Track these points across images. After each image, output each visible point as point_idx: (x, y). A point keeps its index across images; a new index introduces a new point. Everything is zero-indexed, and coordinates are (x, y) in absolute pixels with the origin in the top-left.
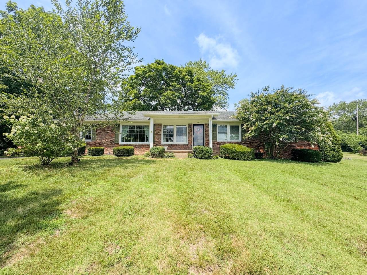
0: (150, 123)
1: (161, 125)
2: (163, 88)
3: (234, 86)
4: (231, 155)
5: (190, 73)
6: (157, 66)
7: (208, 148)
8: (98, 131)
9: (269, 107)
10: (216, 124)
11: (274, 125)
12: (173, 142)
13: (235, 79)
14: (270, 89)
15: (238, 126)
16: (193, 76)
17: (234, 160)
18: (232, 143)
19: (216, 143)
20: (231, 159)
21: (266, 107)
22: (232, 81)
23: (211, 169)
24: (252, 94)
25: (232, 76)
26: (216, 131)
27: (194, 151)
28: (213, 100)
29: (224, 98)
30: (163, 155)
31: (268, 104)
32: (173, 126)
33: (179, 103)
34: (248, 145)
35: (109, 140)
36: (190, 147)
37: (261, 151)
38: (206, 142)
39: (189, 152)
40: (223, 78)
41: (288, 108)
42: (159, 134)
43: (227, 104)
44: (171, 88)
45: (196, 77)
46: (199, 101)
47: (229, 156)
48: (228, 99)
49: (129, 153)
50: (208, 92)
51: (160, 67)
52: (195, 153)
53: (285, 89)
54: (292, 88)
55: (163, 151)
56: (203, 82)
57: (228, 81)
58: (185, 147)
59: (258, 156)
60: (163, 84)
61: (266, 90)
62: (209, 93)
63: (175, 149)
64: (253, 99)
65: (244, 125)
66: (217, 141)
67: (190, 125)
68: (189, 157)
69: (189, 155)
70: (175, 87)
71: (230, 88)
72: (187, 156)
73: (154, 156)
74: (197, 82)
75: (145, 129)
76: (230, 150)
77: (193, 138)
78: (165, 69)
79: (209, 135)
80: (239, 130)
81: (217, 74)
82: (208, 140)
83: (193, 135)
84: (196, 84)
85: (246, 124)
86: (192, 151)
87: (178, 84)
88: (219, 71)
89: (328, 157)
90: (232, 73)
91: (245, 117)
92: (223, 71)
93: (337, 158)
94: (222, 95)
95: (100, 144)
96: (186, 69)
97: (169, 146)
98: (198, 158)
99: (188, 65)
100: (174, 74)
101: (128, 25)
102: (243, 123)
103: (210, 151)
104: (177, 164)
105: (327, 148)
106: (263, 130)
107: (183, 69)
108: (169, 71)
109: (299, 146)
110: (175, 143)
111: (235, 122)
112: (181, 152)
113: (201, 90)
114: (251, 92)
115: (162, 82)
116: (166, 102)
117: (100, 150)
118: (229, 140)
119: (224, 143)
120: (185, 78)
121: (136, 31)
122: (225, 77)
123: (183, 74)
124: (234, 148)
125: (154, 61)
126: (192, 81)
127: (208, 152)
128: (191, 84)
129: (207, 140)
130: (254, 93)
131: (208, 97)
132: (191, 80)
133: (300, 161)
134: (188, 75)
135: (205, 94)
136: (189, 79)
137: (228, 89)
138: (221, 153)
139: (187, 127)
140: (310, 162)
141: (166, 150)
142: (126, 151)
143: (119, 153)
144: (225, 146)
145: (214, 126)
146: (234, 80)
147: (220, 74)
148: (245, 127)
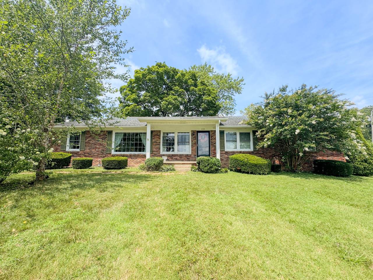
0: (146, 129)
1: (160, 131)
2: (165, 93)
3: (241, 91)
4: (243, 168)
5: (194, 77)
6: (158, 69)
7: (215, 160)
8: (88, 139)
9: (289, 110)
10: (224, 131)
11: (297, 131)
12: (174, 152)
13: (241, 83)
14: (288, 89)
15: (249, 133)
16: (197, 80)
17: (247, 174)
18: (243, 153)
19: (223, 152)
20: (243, 172)
21: (285, 109)
22: (239, 86)
23: (221, 191)
24: (267, 95)
25: (238, 80)
26: (224, 139)
27: (198, 163)
28: (218, 105)
29: (230, 104)
30: (161, 168)
31: (287, 106)
32: (174, 133)
33: (182, 109)
34: (261, 156)
35: (100, 150)
36: (193, 158)
37: (277, 162)
38: (212, 152)
39: (193, 164)
40: (229, 82)
41: (313, 110)
42: (157, 143)
43: (233, 110)
44: (173, 92)
45: (201, 81)
46: (203, 106)
47: (240, 170)
48: (235, 105)
49: (121, 165)
50: (213, 96)
51: (161, 70)
52: (199, 165)
53: (307, 88)
54: (316, 87)
55: (161, 163)
56: (207, 86)
57: (234, 85)
58: (187, 157)
59: (275, 169)
60: (165, 89)
61: (283, 90)
62: (215, 98)
63: (176, 160)
64: (268, 101)
65: (257, 132)
66: (225, 151)
67: (194, 132)
68: (192, 170)
69: (192, 168)
70: (178, 91)
71: (237, 93)
72: (190, 169)
73: (150, 169)
74: (202, 86)
75: (142, 137)
76: (241, 161)
77: (197, 147)
78: (167, 73)
79: (215, 144)
80: (250, 137)
81: (222, 78)
82: (215, 149)
83: (197, 143)
84: (200, 88)
85: (260, 131)
86: (196, 162)
87: (180, 88)
88: (225, 75)
89: (359, 170)
90: (238, 78)
91: (259, 122)
92: (229, 75)
93: (370, 171)
94: (228, 101)
95: (89, 155)
96: (189, 72)
97: (169, 156)
98: (203, 172)
99: (192, 69)
100: (176, 77)
101: (114, 4)
102: (256, 130)
103: (218, 163)
104: (176, 181)
105: (357, 159)
106: (282, 137)
107: (187, 73)
108: (171, 74)
109: (321, 156)
110: (176, 152)
111: (246, 128)
112: (183, 164)
113: (206, 94)
114: (265, 93)
115: (164, 86)
116: (167, 107)
117: (87, 162)
118: (239, 149)
119: (233, 153)
120: (189, 81)
121: (125, 13)
122: (231, 81)
123: (187, 77)
124: (246, 160)
125: (155, 64)
126: (196, 85)
127: (216, 165)
128: (195, 88)
129: (213, 149)
130: (268, 94)
131: (213, 101)
132: (194, 84)
133: (326, 175)
134: (191, 78)
135: (209, 98)
136: (193, 83)
137: (235, 94)
138: (230, 165)
139: (190, 134)
140: (339, 176)
141: (165, 162)
142: (117, 163)
143: (109, 166)
144: (234, 156)
145: (222, 133)
146: (240, 85)
147: (226, 78)
148: (258, 134)
